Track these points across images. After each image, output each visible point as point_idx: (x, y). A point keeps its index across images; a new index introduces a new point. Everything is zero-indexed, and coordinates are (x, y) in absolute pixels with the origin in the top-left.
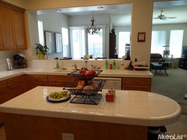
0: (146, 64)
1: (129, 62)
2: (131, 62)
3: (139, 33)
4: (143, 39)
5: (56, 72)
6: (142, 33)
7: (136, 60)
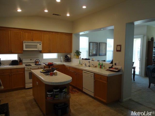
0: (121, 68)
1: (111, 65)
2: (113, 65)
3: (117, 46)
4: (120, 50)
5: (74, 66)
6: (119, 45)
7: (115, 64)
